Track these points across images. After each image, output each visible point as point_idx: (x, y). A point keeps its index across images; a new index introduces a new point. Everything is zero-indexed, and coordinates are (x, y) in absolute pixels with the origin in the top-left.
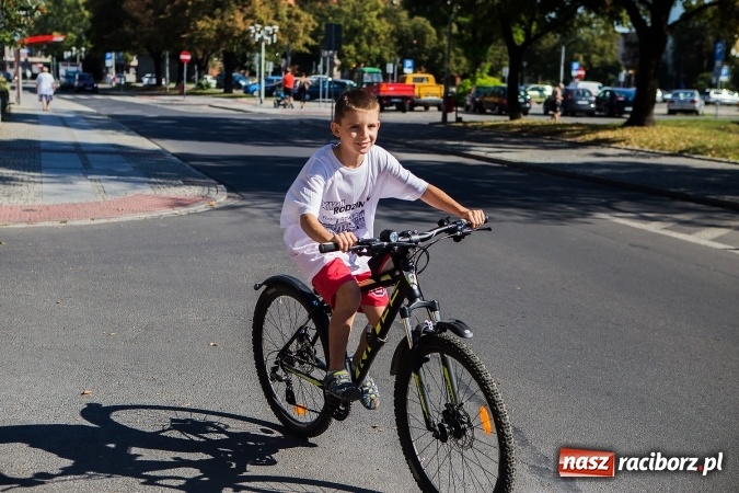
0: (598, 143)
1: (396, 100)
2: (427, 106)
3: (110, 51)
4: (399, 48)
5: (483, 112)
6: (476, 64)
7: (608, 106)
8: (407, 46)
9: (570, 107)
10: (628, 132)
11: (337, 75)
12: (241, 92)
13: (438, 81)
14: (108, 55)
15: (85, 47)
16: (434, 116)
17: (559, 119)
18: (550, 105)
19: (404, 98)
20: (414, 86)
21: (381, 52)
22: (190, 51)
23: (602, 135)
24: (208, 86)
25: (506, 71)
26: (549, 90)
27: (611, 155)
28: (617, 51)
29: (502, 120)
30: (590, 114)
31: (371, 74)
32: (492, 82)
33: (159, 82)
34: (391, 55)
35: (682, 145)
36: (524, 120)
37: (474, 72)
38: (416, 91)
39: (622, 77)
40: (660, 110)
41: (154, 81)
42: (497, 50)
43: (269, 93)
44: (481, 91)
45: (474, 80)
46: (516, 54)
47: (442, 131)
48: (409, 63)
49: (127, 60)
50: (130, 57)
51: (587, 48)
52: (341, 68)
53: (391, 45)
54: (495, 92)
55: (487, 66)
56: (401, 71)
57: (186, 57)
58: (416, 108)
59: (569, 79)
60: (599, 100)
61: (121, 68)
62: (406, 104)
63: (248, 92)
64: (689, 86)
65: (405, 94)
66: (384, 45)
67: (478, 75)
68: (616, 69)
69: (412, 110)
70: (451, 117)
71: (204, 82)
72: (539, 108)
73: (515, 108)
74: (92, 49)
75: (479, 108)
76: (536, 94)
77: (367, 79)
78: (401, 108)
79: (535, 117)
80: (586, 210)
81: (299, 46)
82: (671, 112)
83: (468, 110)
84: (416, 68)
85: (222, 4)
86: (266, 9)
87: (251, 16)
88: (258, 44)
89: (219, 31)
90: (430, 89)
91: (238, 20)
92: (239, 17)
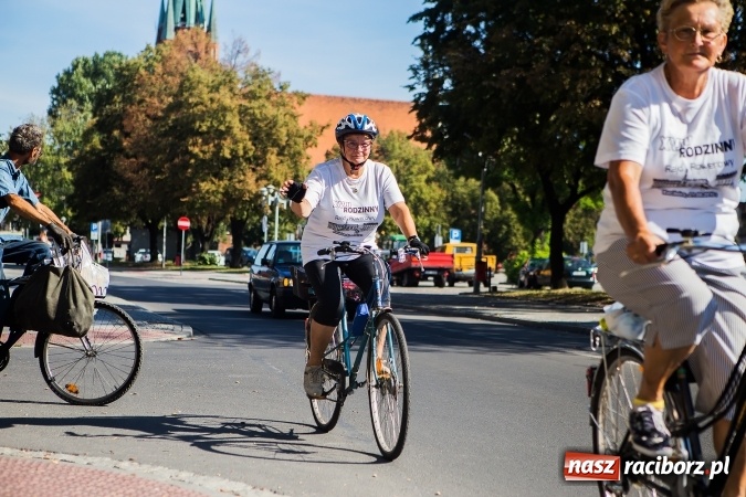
1: (431, 273)
3: (96, 221)
4: (453, 220)
14: (94, 226)
15: (66, 216)
19: (441, 270)
20: (452, 256)
21: (431, 224)
22: (190, 218)
24: (212, 262)
33: (154, 258)
34: (443, 227)
37: (533, 243)
38: (457, 264)
41: (149, 257)
44: (537, 264)
45: (533, 252)
48: (456, 233)
49: (117, 233)
50: (122, 230)
53: (443, 215)
57: (184, 223)
58: (456, 284)
61: (109, 241)
62: (443, 277)
65: (441, 265)
66: (435, 214)
67: (537, 246)
69: (451, 285)
71: (207, 257)
74: (74, 218)
75: (534, 283)
78: (439, 283)
83: (521, 286)
85: (230, 163)
86: (284, 168)
87: (265, 177)
88: (272, 207)
89: (226, 194)
90: (463, 256)
91: (249, 182)
92: (251, 178)
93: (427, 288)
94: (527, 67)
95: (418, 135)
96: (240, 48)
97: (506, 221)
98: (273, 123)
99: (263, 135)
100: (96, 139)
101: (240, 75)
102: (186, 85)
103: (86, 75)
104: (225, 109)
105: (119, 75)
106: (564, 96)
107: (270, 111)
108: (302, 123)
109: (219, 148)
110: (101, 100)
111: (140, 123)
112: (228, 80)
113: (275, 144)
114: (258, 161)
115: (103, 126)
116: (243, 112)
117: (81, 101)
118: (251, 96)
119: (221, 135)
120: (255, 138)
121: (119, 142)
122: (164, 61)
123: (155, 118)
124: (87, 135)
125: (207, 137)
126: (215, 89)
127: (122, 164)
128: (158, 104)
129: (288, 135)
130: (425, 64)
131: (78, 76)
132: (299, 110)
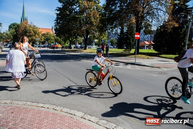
0: (81, 52)
2: (59, 48)
3: (16, 42)
5: (66, 49)
6: (65, 43)
7: (82, 48)
8: (56, 41)
9: (77, 48)
10: (84, 50)
11: (47, 44)
12: (35, 47)
13: (61, 45)
15: (12, 41)
16: (60, 49)
17: (75, 49)
18: (74, 47)
20: (58, 46)
23: (81, 51)
25: (69, 44)
26: (74, 46)
27: (82, 53)
28: (82, 41)
29: (69, 49)
30: (79, 48)
31: (52, 44)
32: (67, 45)
34: (54, 42)
35: (90, 52)
36: (72, 49)
39: (82, 44)
40: (87, 48)
42: (68, 41)
43: (39, 47)
44: (66, 46)
46: (70, 41)
47: (62, 51)
51: (78, 41)
52: (48, 44)
54: (68, 46)
55: (67, 43)
56: (56, 44)
59: (77, 44)
60: (80, 47)
62: (57, 48)
63: (36, 47)
64: (90, 45)
66: (53, 40)
68: (82, 43)
70: (63, 49)
72: (73, 48)
73: (71, 48)
75: (66, 48)
76: (73, 46)
77: (52, 45)
78: (56, 48)
79: (73, 49)
80: (80, 60)
81: (42, 41)
82: (88, 48)
83: (64, 48)
84: (58, 43)
85: (32, 36)
86: (38, 36)
87: (36, 37)
88: (37, 41)
89: (31, 39)
90: (60, 46)
91: (34, 38)
92: (34, 37)
93: (55, 49)
94: (69, 26)
95: (55, 33)
96: (32, 23)
97: (61, 41)
98: (36, 31)
99: (35, 33)
100: (15, 33)
101: (32, 26)
102: (26, 27)
103: (13, 25)
104: (31, 30)
105: (17, 26)
106: (73, 30)
107: (36, 30)
108: (39, 31)
109: (30, 34)
110: (15, 28)
111: (21, 31)
112: (31, 26)
113: (37, 33)
114: (35, 35)
115: (16, 31)
116: (33, 30)
117: (13, 28)
118: (33, 28)
119: (30, 33)
120: (34, 33)
121: (18, 33)
122: (23, 24)
123: (22, 31)
124: (14, 32)
125: (29, 33)
126: (29, 27)
127: (19, 36)
128: (23, 29)
129: (38, 33)
130: (55, 25)
131: (12, 26)
132: (39, 30)
